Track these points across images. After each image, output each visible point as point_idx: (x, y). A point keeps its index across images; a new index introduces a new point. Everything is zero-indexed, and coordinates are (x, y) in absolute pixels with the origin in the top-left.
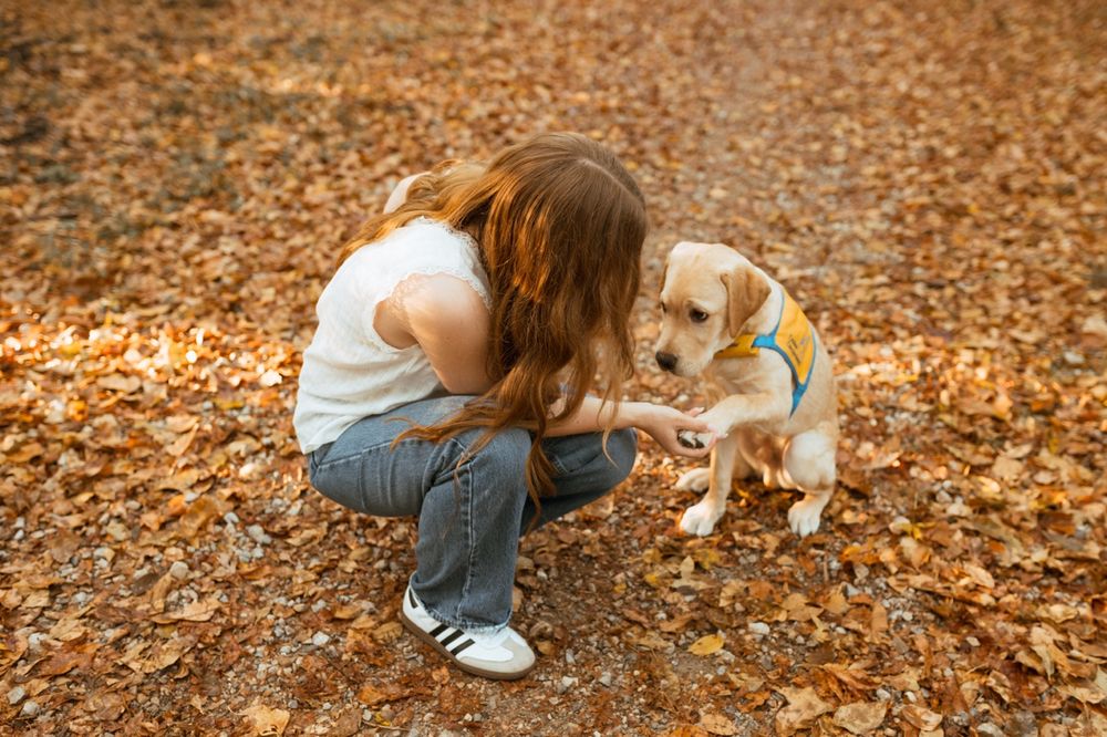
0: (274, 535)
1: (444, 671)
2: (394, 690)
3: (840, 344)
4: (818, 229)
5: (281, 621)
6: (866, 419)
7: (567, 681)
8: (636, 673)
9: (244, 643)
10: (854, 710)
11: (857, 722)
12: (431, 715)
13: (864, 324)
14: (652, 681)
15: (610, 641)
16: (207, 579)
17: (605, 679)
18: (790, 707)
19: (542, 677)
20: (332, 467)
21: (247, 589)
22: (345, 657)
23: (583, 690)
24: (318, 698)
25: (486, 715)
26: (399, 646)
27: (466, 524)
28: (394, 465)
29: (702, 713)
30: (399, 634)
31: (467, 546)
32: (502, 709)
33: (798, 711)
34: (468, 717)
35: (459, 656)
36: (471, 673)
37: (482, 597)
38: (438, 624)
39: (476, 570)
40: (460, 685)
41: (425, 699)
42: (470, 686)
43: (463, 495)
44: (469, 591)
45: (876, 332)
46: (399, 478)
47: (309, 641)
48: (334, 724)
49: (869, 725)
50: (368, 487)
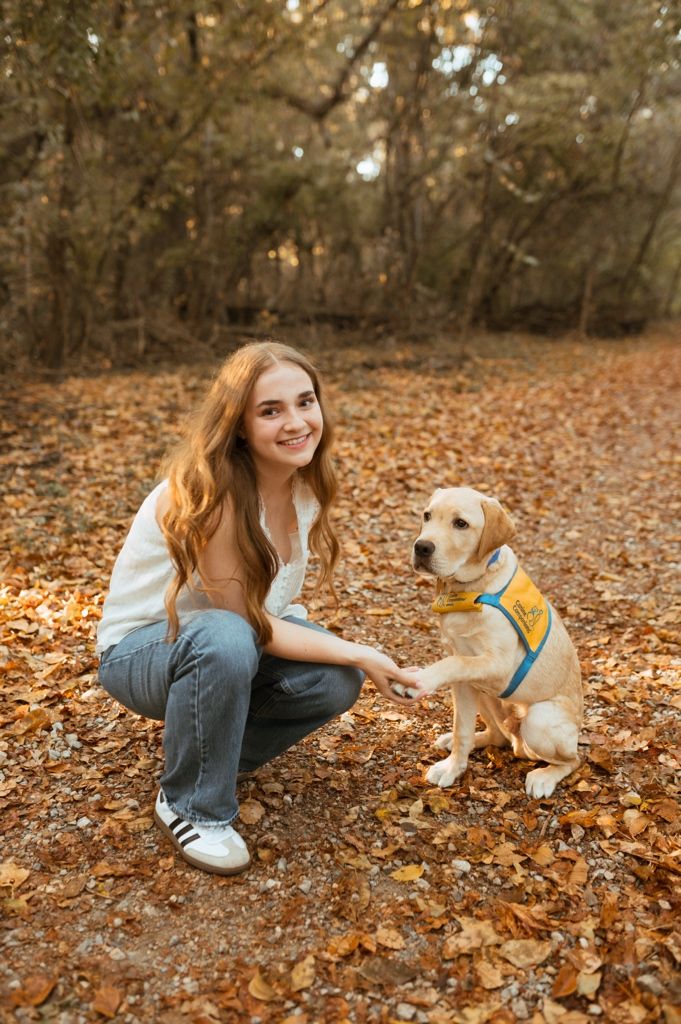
0: (85, 743)
1: (171, 860)
2: (122, 868)
3: (635, 652)
4: (653, 566)
5: (59, 804)
6: (634, 711)
7: (271, 883)
8: (335, 885)
9: (22, 817)
10: (522, 946)
11: (522, 957)
12: (145, 892)
13: (663, 639)
14: (345, 894)
15: (322, 857)
16: (18, 767)
17: (305, 885)
18: (462, 934)
19: (251, 877)
20: (111, 665)
21: (45, 779)
22: (96, 838)
23: (282, 893)
24: (59, 865)
25: (191, 900)
26: (144, 837)
27: (194, 716)
28: (150, 663)
29: (380, 927)
30: (148, 827)
31: (195, 738)
32: (206, 897)
33: (469, 938)
34: (173, 898)
35: (186, 848)
36: (193, 865)
37: (209, 790)
38: (176, 817)
39: (207, 766)
40: (179, 873)
41: (144, 879)
42: (187, 875)
43: (191, 688)
44: (200, 786)
45: (673, 647)
46: (153, 674)
47: (74, 822)
48: (62, 887)
49: (531, 961)
50: (134, 683)
